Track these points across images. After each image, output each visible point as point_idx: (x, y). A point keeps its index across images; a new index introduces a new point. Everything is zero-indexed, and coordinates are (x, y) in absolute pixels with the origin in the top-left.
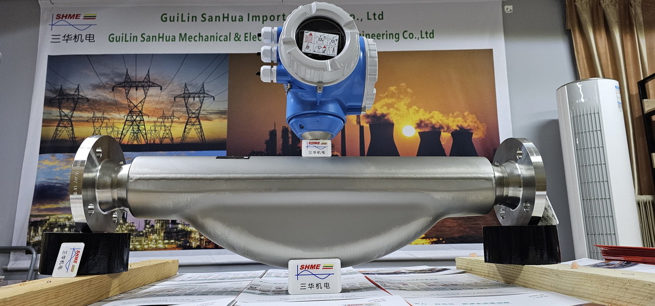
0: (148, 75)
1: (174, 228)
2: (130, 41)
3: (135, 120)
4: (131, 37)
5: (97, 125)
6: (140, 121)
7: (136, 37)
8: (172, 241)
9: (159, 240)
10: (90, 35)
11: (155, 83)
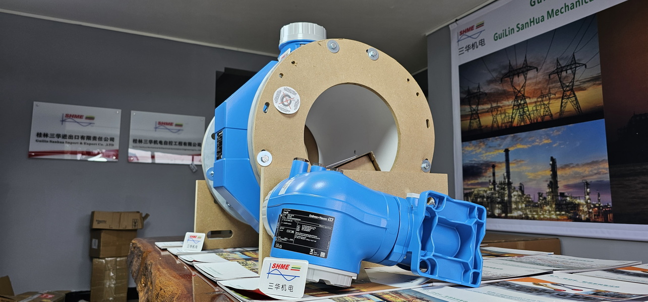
0: (526, 60)
1: (564, 201)
2: (509, 34)
3: (520, 104)
4: (509, 31)
5: (494, 113)
6: (524, 103)
7: (513, 29)
8: (563, 213)
9: (552, 211)
10: (482, 40)
11: (531, 66)
